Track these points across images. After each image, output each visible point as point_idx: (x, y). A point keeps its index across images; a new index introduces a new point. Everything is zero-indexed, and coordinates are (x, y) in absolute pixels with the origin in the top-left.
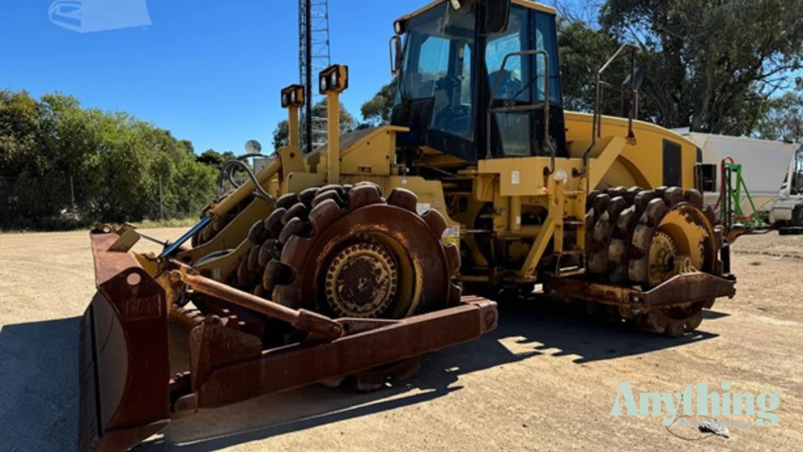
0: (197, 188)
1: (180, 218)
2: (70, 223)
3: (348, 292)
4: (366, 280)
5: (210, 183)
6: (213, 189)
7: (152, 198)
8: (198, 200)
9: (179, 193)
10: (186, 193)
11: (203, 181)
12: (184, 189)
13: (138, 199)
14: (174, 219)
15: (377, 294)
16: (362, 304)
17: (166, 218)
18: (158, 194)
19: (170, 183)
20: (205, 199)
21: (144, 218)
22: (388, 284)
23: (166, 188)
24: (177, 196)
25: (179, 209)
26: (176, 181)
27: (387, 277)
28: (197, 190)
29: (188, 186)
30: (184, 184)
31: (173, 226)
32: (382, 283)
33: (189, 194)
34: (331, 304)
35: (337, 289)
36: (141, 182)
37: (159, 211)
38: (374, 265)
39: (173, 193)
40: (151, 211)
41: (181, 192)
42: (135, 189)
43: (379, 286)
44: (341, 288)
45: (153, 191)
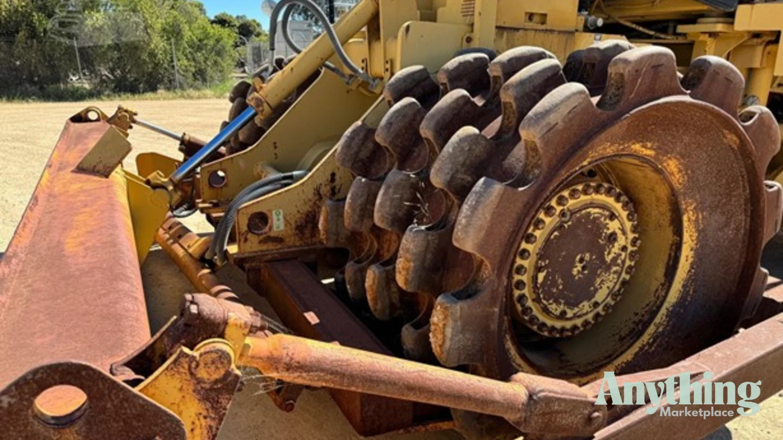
0: (213, 54)
1: (197, 88)
2: (79, 92)
3: (554, 284)
4: (587, 256)
5: (227, 49)
6: (231, 56)
7: (166, 65)
8: (214, 68)
9: (194, 60)
10: (202, 59)
11: (219, 46)
12: (199, 54)
13: (150, 66)
14: (191, 89)
15: (602, 281)
16: (572, 304)
17: (182, 87)
18: (172, 61)
19: (184, 48)
20: (223, 67)
21: (159, 88)
22: (624, 262)
23: (180, 54)
24: (193, 64)
25: (195, 79)
26: (190, 46)
27: (624, 248)
28: (213, 57)
29: (204, 52)
30: (199, 49)
31: (190, 97)
32: (614, 260)
33: (205, 62)
34: (519, 308)
35: (535, 278)
36: (153, 46)
37: (174, 80)
38: (606, 226)
39: (188, 59)
40: (166, 80)
41: (196, 58)
42: (146, 55)
43: (608, 268)
44: (541, 276)
45: (166, 57)
